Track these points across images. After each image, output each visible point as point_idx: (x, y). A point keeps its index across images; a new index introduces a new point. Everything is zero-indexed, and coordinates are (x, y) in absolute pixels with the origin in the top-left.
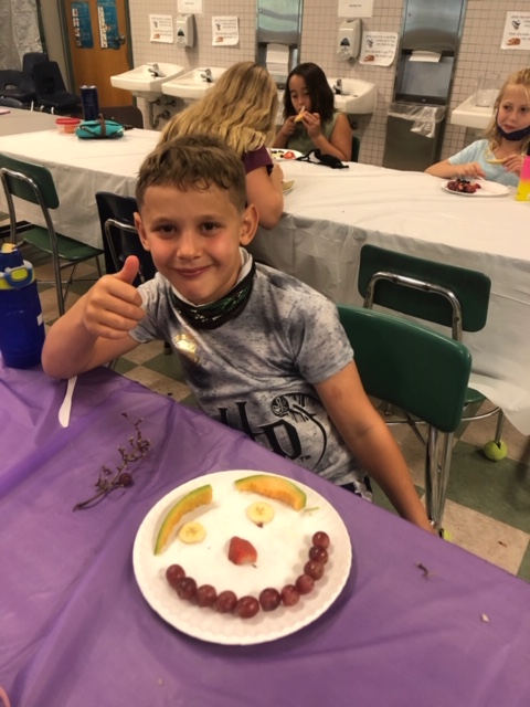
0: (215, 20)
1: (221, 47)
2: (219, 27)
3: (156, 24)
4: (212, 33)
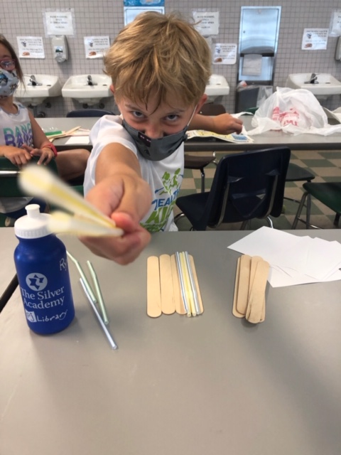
0: (87, 41)
1: (93, 59)
2: (91, 45)
3: (25, 44)
4: (84, 49)
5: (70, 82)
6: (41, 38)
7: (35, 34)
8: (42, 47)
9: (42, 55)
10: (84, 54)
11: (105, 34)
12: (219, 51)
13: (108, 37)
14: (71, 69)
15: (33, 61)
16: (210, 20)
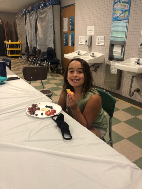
0: (98, 37)
1: (98, 46)
2: (98, 39)
3: (81, 39)
4: (96, 41)
6: (85, 37)
7: (84, 35)
9: (84, 44)
10: (96, 43)
11: (103, 35)
13: (104, 36)
14: (91, 49)
15: (82, 45)
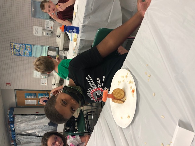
3: (43, 83)
5: (55, 76)
7: (40, 81)
8: (44, 80)
9: (47, 80)
12: (48, 27)
15: (48, 82)
16: (36, 29)
